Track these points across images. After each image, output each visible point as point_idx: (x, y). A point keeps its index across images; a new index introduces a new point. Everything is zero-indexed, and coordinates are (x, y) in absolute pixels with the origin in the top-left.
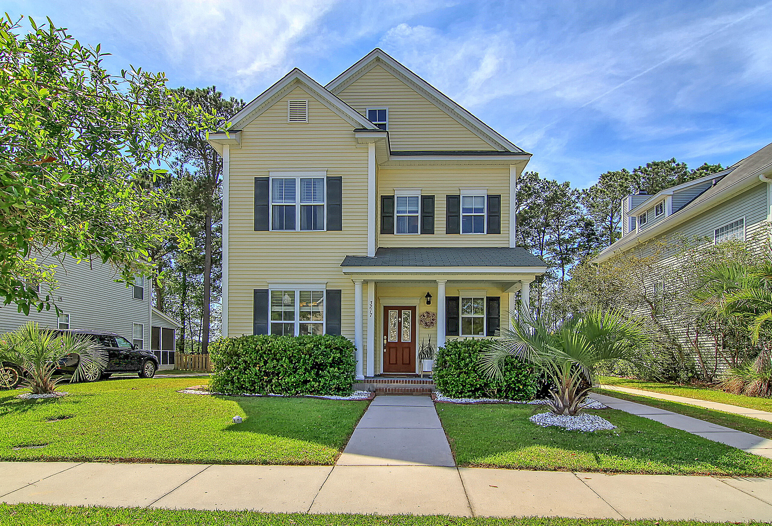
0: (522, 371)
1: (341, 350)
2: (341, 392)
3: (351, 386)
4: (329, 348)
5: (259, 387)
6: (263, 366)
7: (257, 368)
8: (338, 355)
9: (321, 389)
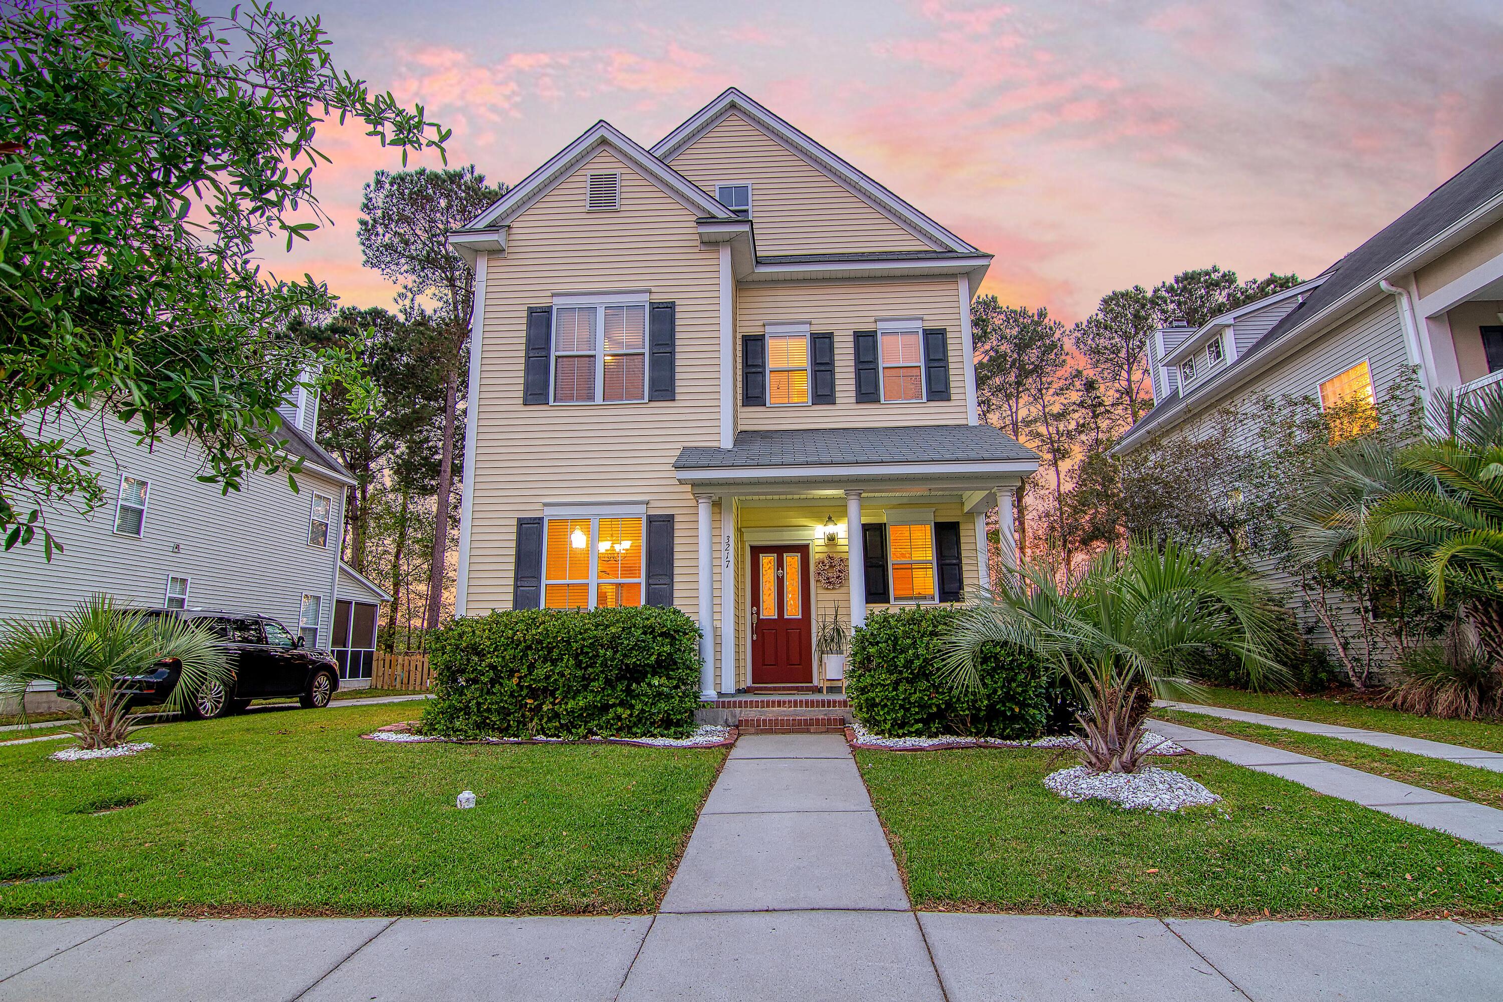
0: (1016, 674)
1: (674, 638)
2: (673, 730)
3: (693, 715)
4: (651, 633)
5: (517, 721)
6: (526, 676)
7: (515, 680)
8: (667, 648)
9: (635, 723)
